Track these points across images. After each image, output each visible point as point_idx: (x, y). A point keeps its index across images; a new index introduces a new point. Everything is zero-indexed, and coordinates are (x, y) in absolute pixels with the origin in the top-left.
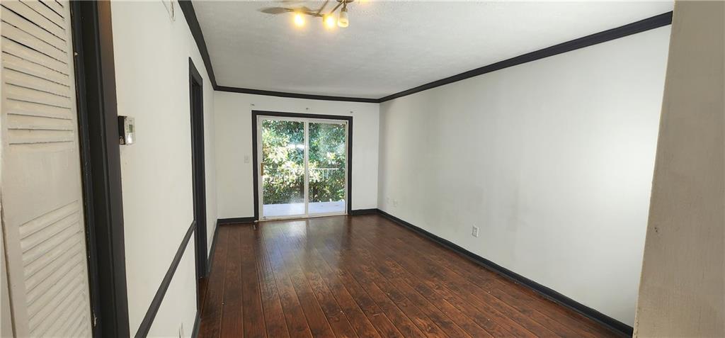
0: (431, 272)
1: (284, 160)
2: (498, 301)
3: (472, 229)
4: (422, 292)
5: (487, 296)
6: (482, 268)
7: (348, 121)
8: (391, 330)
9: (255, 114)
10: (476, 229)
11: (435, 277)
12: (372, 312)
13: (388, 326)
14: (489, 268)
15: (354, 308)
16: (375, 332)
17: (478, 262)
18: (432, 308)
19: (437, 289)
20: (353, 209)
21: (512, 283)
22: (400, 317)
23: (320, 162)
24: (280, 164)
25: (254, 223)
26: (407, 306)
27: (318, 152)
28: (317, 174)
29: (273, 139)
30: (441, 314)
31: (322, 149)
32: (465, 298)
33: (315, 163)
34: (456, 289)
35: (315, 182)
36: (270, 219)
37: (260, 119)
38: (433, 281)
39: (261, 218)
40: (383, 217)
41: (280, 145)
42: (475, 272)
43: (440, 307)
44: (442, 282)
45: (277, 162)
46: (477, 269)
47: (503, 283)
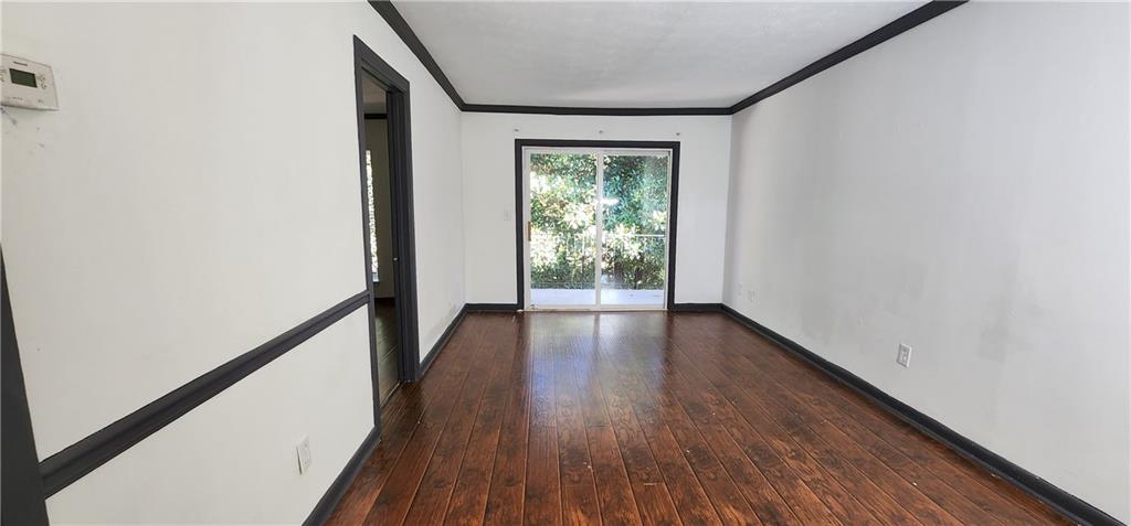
0: (790, 424)
1: (587, 224)
2: (933, 506)
3: (897, 351)
4: (756, 459)
5: (907, 491)
6: (914, 431)
7: (671, 150)
8: (666, 518)
9: (520, 144)
10: (906, 350)
11: (795, 434)
12: (645, 477)
13: (664, 510)
14: (930, 433)
15: (614, 464)
16: (634, 516)
17: (906, 418)
18: (769, 493)
19: (792, 458)
20: (676, 302)
21: (983, 474)
22: (695, 498)
23: (641, 227)
24: (580, 229)
25: (516, 313)
26: (716, 479)
27: (639, 211)
28: (636, 246)
29: (571, 191)
30: (783, 509)
31: (646, 206)
32: (849, 485)
33: (633, 229)
34: (835, 464)
35: (632, 258)
36: (542, 308)
37: (527, 152)
38: (788, 442)
39: (527, 307)
40: (730, 318)
41: (582, 200)
42: (893, 436)
43: (785, 494)
44: (808, 447)
45: (575, 227)
46: (901, 434)
47: (960, 471)
